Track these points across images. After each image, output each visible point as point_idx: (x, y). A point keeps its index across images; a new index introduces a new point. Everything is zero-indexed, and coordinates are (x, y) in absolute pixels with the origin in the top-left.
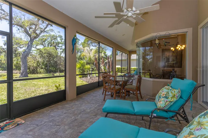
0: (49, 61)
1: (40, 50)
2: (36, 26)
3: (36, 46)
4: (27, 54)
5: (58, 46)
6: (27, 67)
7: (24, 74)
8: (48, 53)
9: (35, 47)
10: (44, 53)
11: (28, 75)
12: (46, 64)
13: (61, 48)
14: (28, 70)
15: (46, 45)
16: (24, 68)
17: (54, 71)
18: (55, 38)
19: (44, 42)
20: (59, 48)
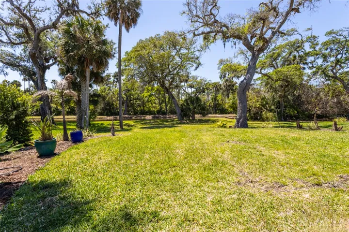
0: (285, 96)
1: (268, 76)
2: (264, 22)
3: (261, 70)
4: (247, 84)
5: (305, 62)
6: (246, 109)
7: (241, 120)
8: (283, 80)
9: (259, 72)
10: (276, 81)
11: (248, 122)
12: (279, 102)
13: (311, 65)
14: (248, 114)
15: (279, 66)
16: (241, 110)
17: (295, 116)
18: (298, 47)
19: (275, 59)
20: (305, 66)
